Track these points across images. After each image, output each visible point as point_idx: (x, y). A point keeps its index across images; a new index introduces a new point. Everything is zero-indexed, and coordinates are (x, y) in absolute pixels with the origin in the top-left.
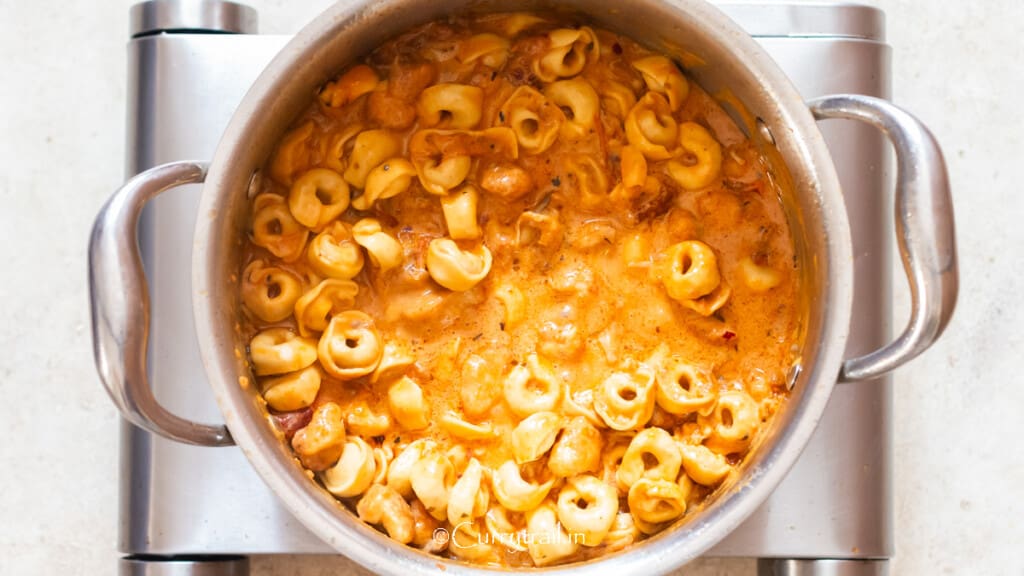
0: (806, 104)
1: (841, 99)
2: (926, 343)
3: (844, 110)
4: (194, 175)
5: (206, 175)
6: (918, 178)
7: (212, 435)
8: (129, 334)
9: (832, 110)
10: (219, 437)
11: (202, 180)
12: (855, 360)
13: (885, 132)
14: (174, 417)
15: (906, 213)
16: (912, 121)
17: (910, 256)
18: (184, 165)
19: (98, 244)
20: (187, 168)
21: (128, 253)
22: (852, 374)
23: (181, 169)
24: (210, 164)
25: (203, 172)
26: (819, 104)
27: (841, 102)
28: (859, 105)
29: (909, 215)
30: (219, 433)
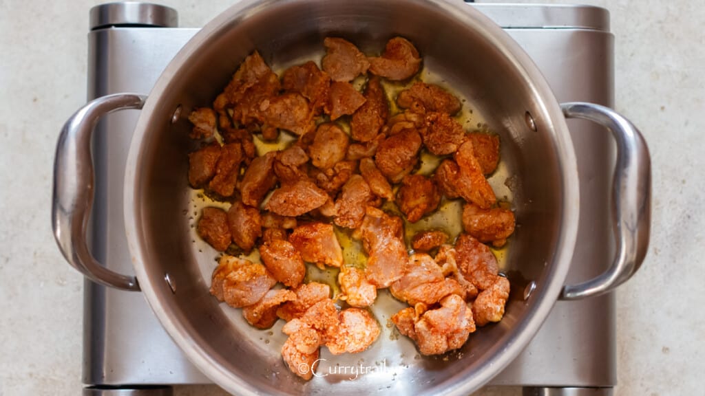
0: (560, 107)
1: (585, 106)
2: (623, 278)
3: (587, 115)
4: (136, 103)
7: (126, 282)
9: (577, 113)
10: (132, 285)
11: (140, 108)
12: (573, 285)
13: (609, 130)
18: (129, 96)
20: (132, 98)
22: (569, 295)
23: (127, 98)
25: (142, 102)
26: (569, 107)
27: (585, 109)
30: (131, 281)
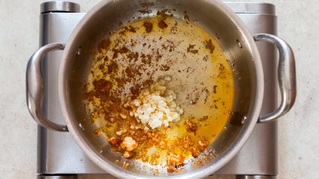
0: (252, 36)
3: (264, 39)
4: (61, 47)
7: (62, 128)
9: (261, 39)
11: (63, 49)
12: (263, 116)
13: (275, 45)
14: (51, 122)
15: (281, 71)
18: (58, 44)
22: (262, 121)
24: (66, 44)
25: (64, 46)
26: (256, 36)
27: (263, 36)
28: (268, 37)
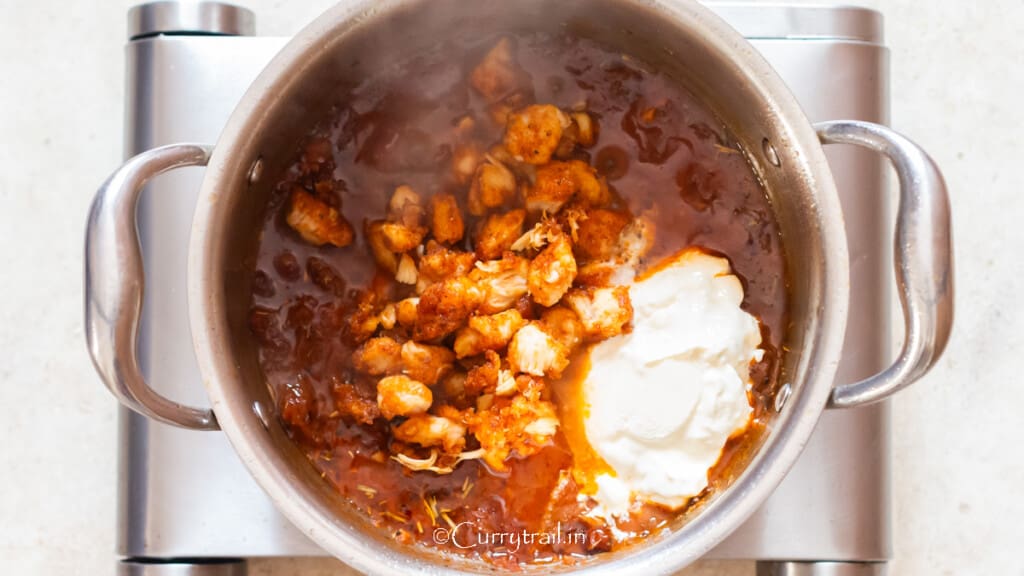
0: (813, 128)
1: (848, 125)
3: (850, 136)
4: (198, 157)
5: (209, 159)
6: (920, 209)
7: (198, 418)
8: (121, 312)
9: (840, 136)
10: (205, 421)
11: (205, 164)
12: (845, 386)
15: (905, 244)
16: (917, 151)
17: (907, 287)
18: (188, 147)
19: (96, 220)
20: (191, 150)
21: (126, 232)
22: (841, 401)
23: (185, 151)
24: (214, 148)
25: (207, 155)
26: (826, 128)
27: (847, 128)
28: (865, 131)
29: (908, 245)
30: (205, 417)
